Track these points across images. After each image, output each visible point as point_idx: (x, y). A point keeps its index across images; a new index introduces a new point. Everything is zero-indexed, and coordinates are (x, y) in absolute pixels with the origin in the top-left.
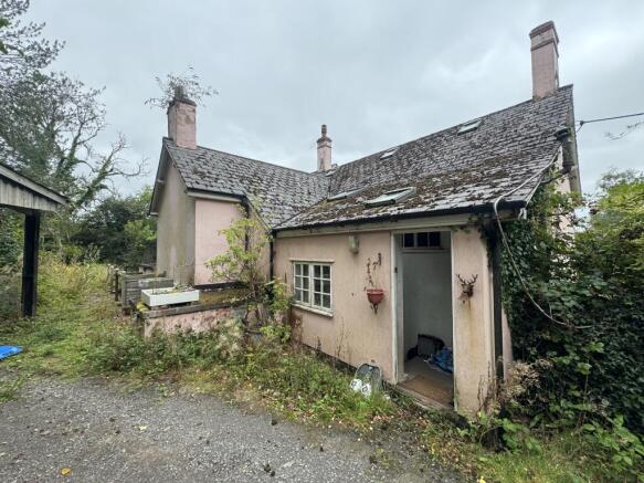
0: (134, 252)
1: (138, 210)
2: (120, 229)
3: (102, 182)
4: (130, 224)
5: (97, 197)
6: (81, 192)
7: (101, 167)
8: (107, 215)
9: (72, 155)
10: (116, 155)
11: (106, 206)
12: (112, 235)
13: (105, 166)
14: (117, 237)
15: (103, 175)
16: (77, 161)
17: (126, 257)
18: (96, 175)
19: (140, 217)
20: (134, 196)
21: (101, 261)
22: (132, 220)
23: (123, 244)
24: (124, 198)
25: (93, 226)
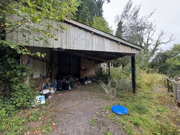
0: (171, 69)
1: (171, 54)
2: (164, 62)
3: (157, 48)
4: (168, 60)
5: (155, 53)
6: (151, 53)
7: (156, 43)
8: (159, 58)
9: (147, 43)
10: (160, 38)
11: (158, 55)
12: (161, 64)
13: (157, 42)
14: (163, 65)
15: (157, 45)
16: (149, 44)
17: (167, 71)
18: (155, 46)
19: (172, 57)
20: (169, 49)
21: (159, 73)
22: (169, 58)
23: (165, 67)
24: (164, 51)
25: (155, 62)
